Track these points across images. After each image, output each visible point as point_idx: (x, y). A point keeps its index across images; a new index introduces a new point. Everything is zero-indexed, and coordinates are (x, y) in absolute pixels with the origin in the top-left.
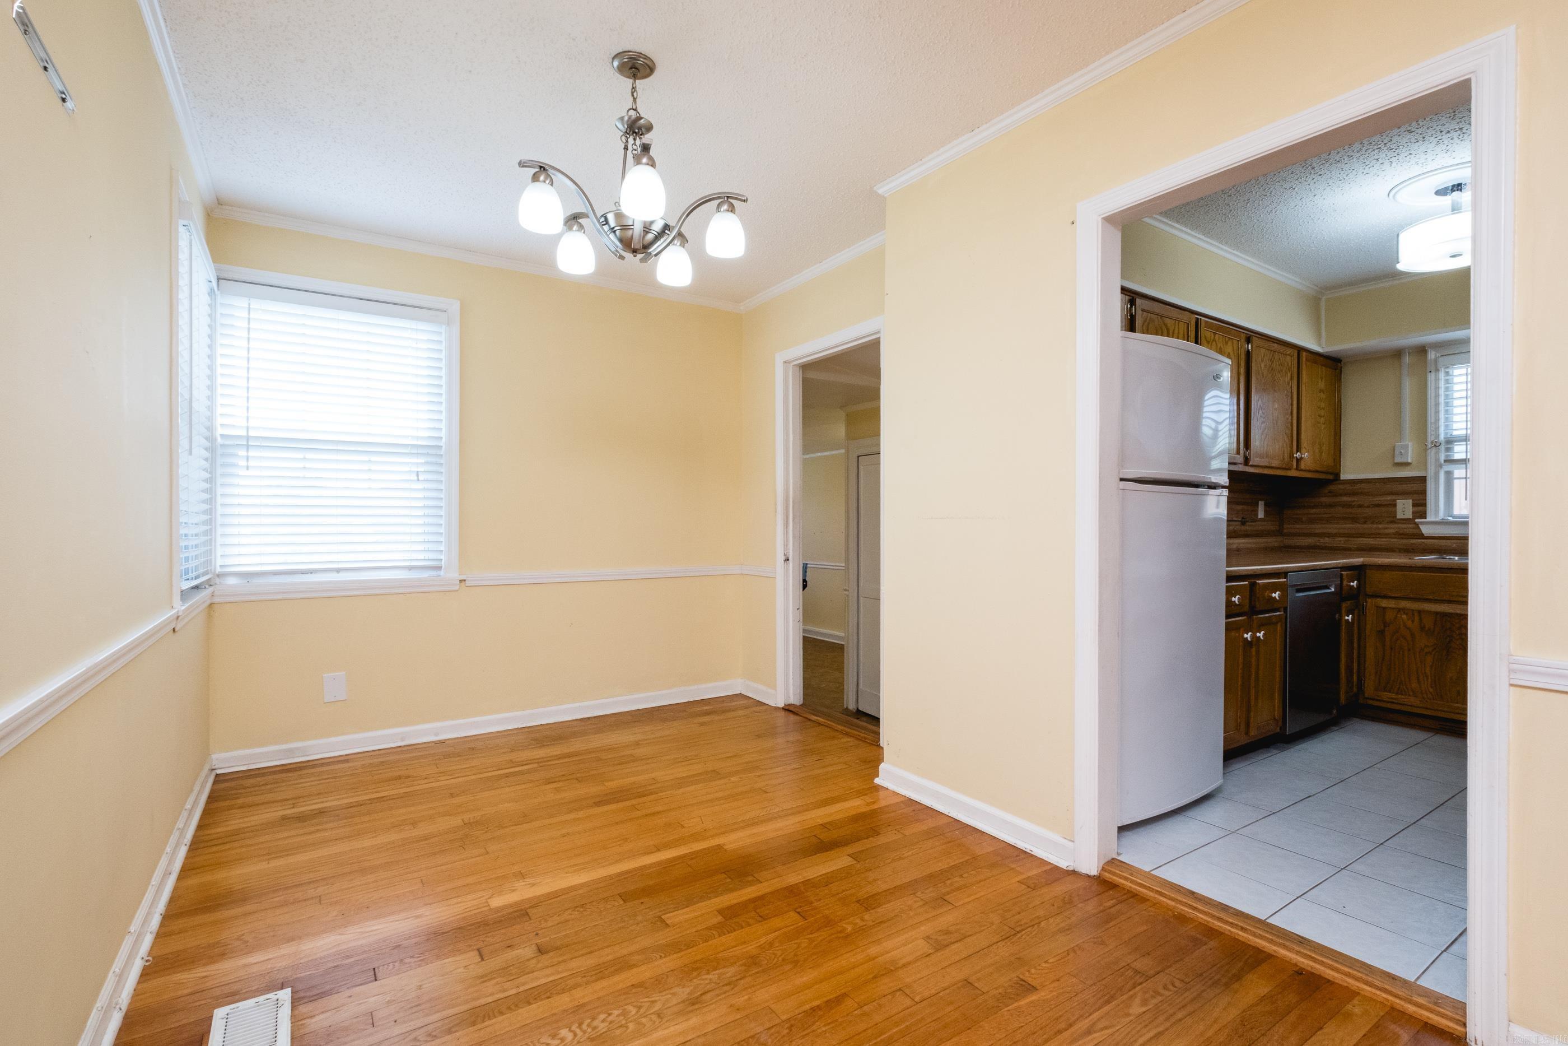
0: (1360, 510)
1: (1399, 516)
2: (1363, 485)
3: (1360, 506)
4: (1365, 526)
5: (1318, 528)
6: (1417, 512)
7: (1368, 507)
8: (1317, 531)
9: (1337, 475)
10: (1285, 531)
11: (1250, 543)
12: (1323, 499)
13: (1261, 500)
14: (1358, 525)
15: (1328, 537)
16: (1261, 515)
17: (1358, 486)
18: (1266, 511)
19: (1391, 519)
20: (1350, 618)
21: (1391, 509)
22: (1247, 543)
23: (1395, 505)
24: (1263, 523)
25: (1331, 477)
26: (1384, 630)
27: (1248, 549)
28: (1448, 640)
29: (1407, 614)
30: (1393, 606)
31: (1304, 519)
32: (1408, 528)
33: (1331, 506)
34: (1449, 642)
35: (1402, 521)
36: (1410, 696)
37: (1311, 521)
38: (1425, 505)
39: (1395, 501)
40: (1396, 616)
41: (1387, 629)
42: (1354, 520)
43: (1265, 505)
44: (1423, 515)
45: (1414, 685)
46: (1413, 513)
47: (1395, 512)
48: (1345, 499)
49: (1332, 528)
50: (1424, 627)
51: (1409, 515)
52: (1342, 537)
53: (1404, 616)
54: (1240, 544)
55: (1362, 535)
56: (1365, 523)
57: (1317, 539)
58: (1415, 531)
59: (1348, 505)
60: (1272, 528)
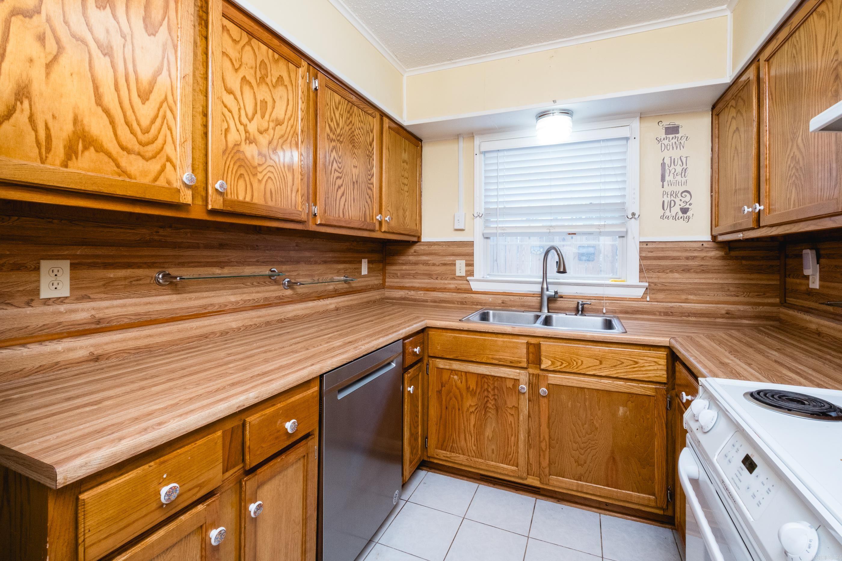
0: (433, 268)
1: (458, 274)
2: (436, 247)
3: (434, 265)
4: (437, 281)
5: (407, 282)
6: (469, 271)
7: (439, 265)
8: (408, 285)
9: (419, 237)
10: (387, 284)
11: (351, 300)
12: (411, 258)
13: (364, 258)
14: (432, 281)
15: (414, 290)
16: (364, 271)
17: (433, 248)
18: (369, 268)
19: (453, 276)
20: (411, 389)
21: (453, 268)
22: (348, 301)
23: (455, 265)
24: (367, 279)
25: (415, 239)
26: (441, 390)
27: (348, 306)
28: (486, 400)
29: (457, 375)
30: (447, 367)
31: (399, 274)
32: (462, 284)
33: (416, 263)
34: (487, 402)
35: (459, 278)
36: (459, 454)
37: (403, 277)
38: (472, 265)
39: (455, 261)
40: (450, 376)
41: (443, 388)
42: (430, 276)
43: (369, 262)
44: (471, 273)
45: (463, 442)
46: (466, 271)
47: (455, 270)
48: (425, 258)
49: (417, 283)
50: (469, 387)
51: (463, 274)
52: (422, 290)
53: (456, 377)
54: (337, 303)
55: (434, 290)
56: (437, 279)
57: (407, 292)
58: (466, 287)
59: (426, 263)
60: (376, 282)
